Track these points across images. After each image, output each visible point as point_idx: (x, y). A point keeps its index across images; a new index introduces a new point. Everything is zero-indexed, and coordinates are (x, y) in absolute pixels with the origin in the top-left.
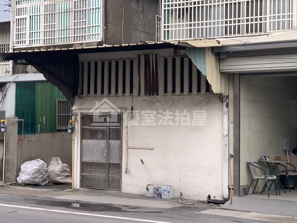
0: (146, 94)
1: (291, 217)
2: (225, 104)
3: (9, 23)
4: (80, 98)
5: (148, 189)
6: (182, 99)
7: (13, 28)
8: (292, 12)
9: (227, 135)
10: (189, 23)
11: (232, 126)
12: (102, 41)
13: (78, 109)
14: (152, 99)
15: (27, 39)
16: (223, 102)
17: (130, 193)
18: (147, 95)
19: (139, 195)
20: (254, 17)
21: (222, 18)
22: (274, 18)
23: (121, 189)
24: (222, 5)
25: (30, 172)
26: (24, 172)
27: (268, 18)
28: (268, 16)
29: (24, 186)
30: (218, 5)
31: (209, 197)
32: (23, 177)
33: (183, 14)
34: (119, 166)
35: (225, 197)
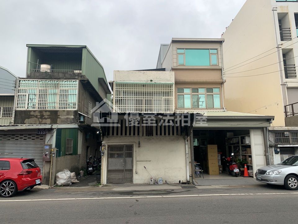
2: (186, 140)
4: (107, 137)
5: (151, 181)
6: (165, 138)
7: (16, 99)
8: (172, 105)
11: (190, 149)
12: (77, 110)
14: (150, 138)
15: (26, 106)
17: (138, 183)
18: (147, 136)
23: (133, 182)
28: (163, 106)
31: (180, 181)
34: (131, 171)
35: (188, 180)
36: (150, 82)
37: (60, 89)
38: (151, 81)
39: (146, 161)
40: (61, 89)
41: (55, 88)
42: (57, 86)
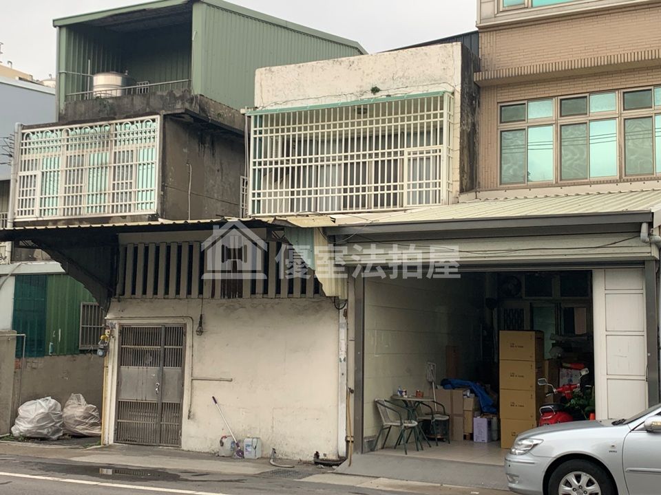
0: (223, 295)
1: (439, 485)
2: (342, 312)
3: (8, 181)
4: (119, 301)
5: (222, 444)
6: (277, 304)
7: (15, 189)
8: (440, 179)
9: (344, 360)
10: (290, 189)
11: (352, 344)
12: (157, 214)
13: (116, 319)
14: (232, 304)
15: (37, 208)
16: (339, 309)
17: (194, 450)
18: (224, 297)
19: (208, 453)
20: (386, 184)
21: (340, 185)
22: (414, 186)
23: (180, 444)
24: (340, 165)
25: (34, 419)
26: (24, 418)
27: (405, 187)
28: (405, 183)
29: (22, 441)
30: (334, 165)
31: (317, 455)
32: (21, 427)
33: (282, 177)
34: (178, 407)
35: (341, 454)
36: (372, 96)
37: (113, 151)
38: (375, 90)
39: (220, 380)
40: (117, 151)
41: (103, 146)
42: (107, 143)
